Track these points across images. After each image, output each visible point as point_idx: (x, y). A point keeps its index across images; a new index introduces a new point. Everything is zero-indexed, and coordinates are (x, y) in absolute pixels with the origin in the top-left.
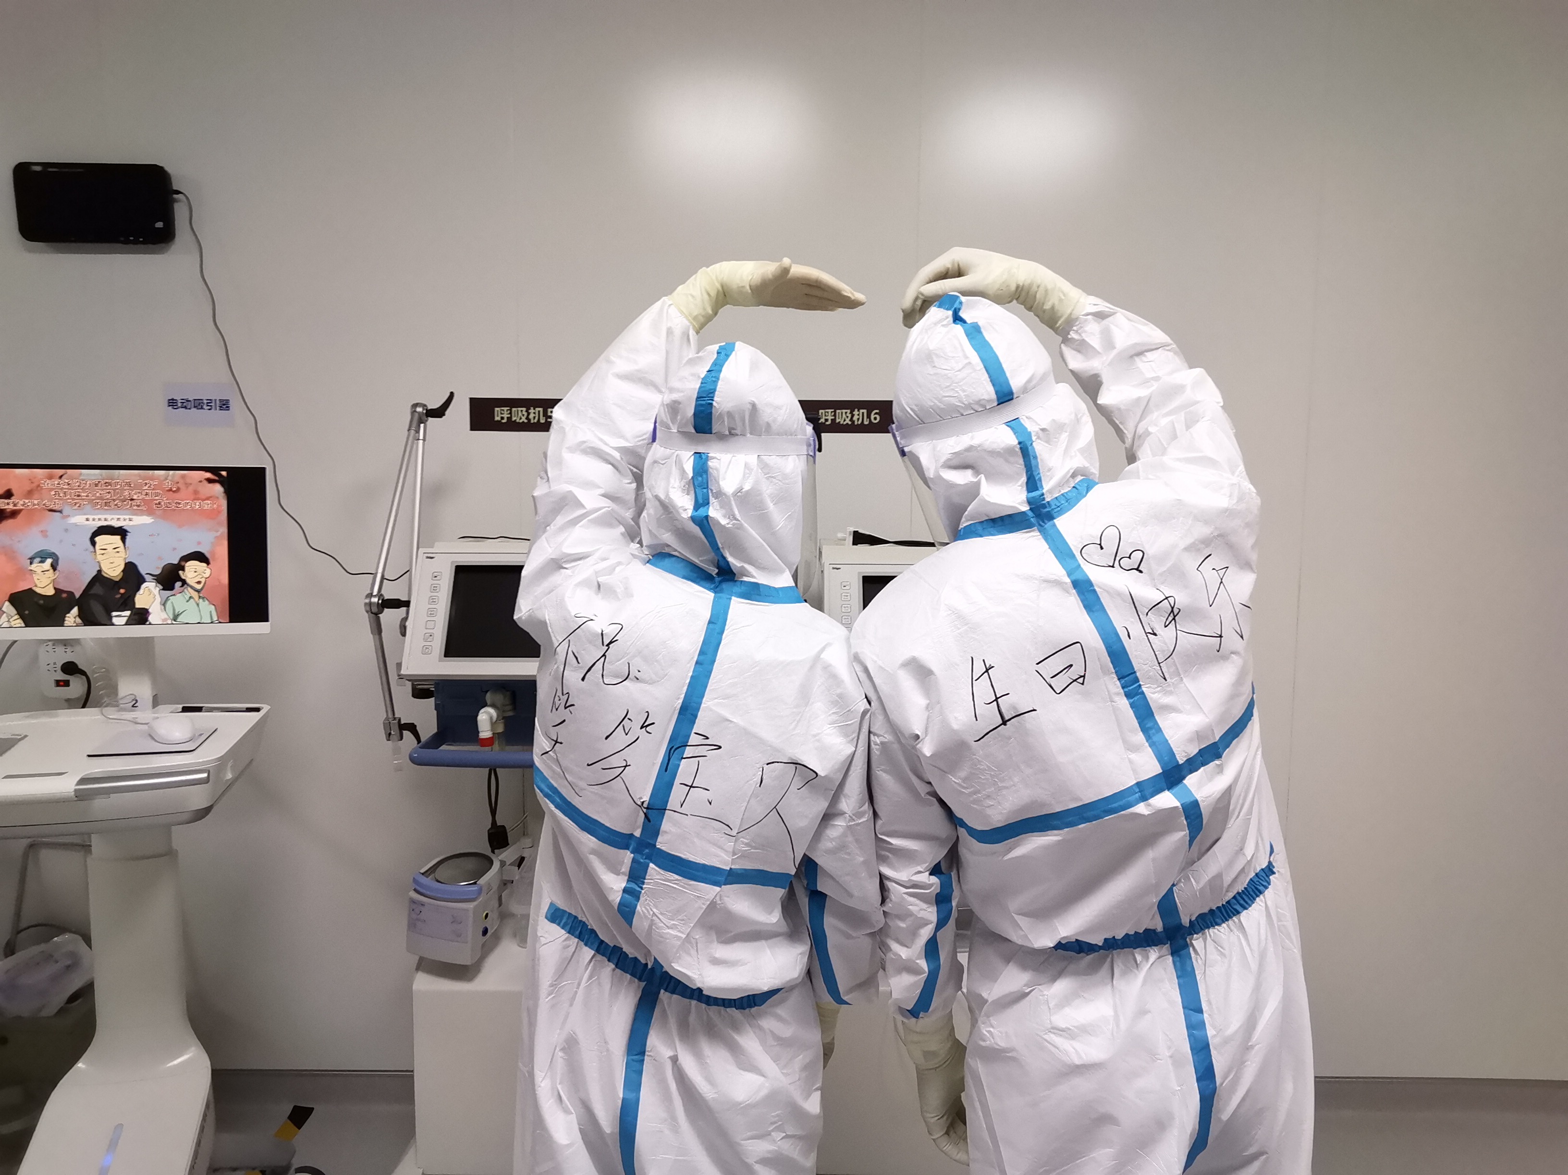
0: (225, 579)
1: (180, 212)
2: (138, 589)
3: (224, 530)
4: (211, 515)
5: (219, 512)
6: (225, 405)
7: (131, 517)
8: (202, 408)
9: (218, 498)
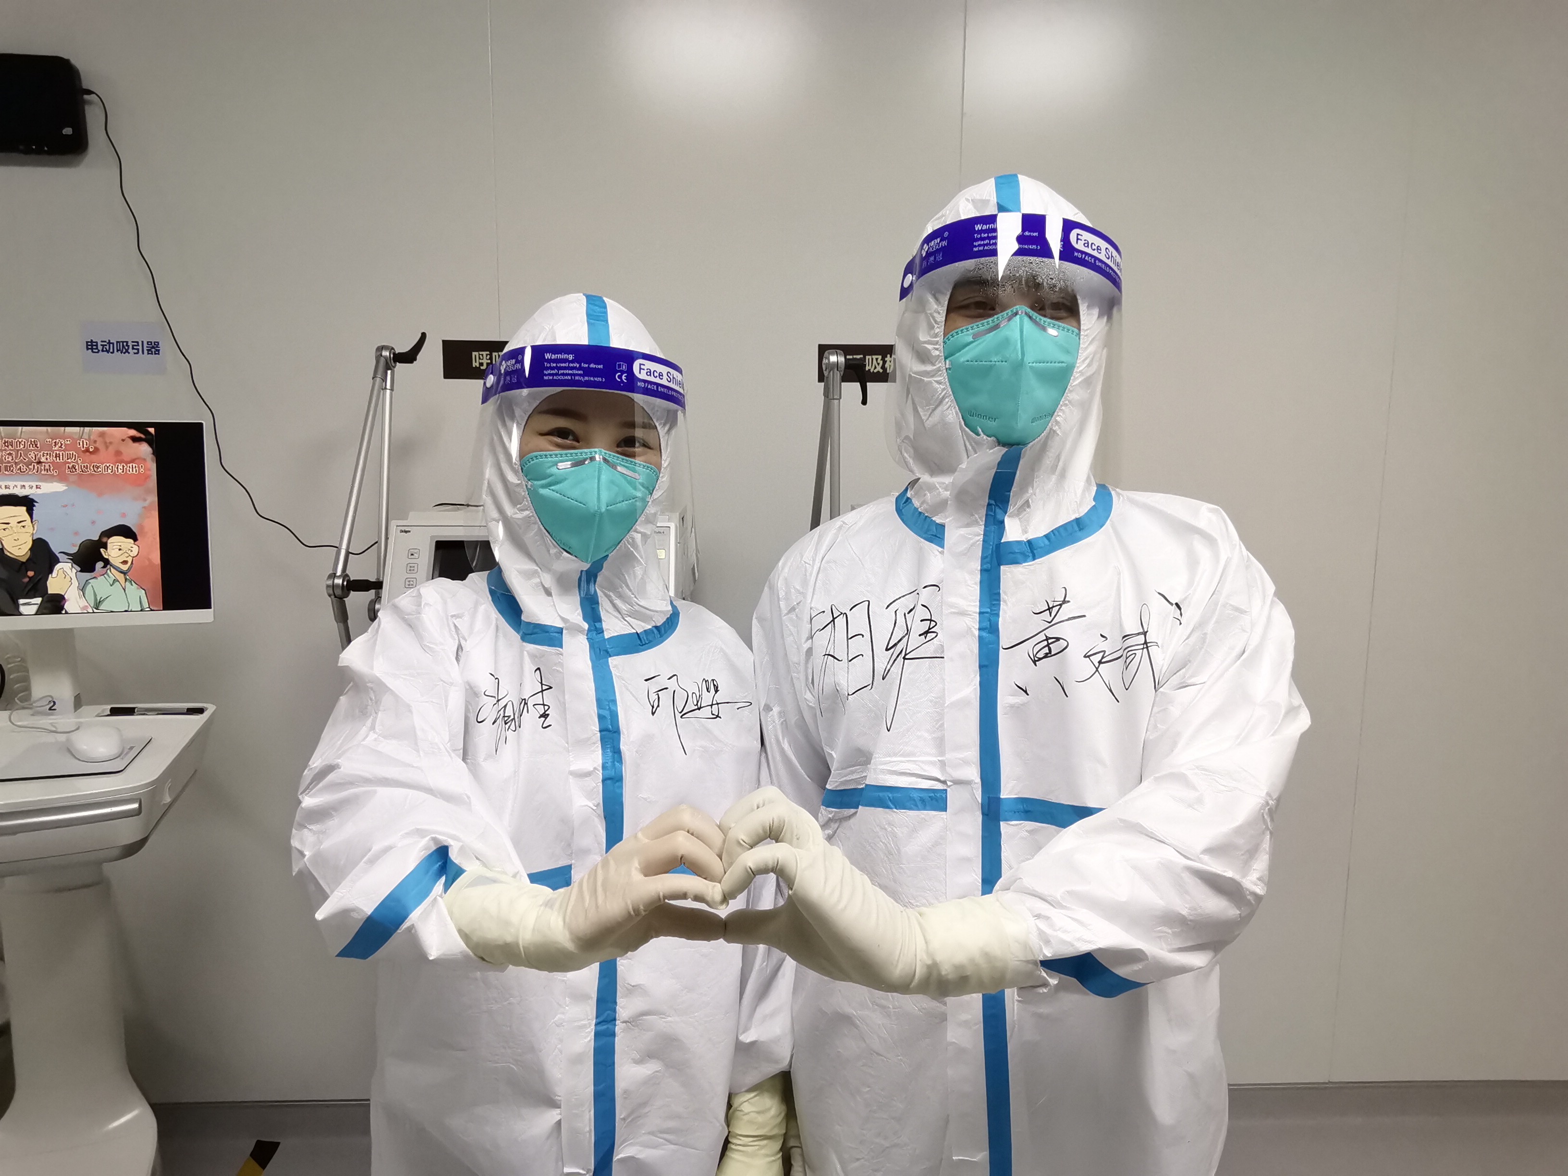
0: (156, 557)
1: (93, 117)
2: (51, 572)
3: (153, 499)
4: (138, 480)
5: (147, 477)
6: (154, 348)
7: (38, 484)
8: (127, 351)
9: (145, 460)
